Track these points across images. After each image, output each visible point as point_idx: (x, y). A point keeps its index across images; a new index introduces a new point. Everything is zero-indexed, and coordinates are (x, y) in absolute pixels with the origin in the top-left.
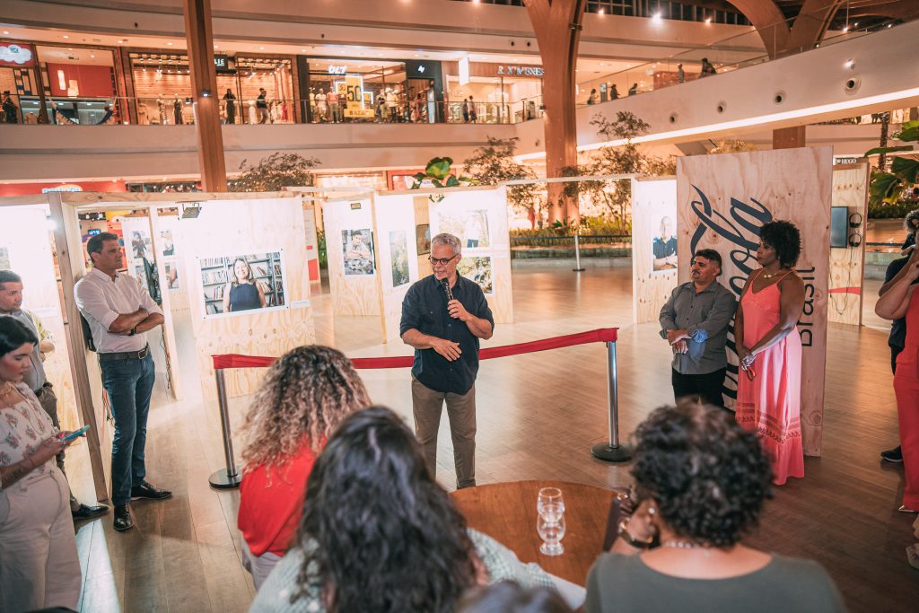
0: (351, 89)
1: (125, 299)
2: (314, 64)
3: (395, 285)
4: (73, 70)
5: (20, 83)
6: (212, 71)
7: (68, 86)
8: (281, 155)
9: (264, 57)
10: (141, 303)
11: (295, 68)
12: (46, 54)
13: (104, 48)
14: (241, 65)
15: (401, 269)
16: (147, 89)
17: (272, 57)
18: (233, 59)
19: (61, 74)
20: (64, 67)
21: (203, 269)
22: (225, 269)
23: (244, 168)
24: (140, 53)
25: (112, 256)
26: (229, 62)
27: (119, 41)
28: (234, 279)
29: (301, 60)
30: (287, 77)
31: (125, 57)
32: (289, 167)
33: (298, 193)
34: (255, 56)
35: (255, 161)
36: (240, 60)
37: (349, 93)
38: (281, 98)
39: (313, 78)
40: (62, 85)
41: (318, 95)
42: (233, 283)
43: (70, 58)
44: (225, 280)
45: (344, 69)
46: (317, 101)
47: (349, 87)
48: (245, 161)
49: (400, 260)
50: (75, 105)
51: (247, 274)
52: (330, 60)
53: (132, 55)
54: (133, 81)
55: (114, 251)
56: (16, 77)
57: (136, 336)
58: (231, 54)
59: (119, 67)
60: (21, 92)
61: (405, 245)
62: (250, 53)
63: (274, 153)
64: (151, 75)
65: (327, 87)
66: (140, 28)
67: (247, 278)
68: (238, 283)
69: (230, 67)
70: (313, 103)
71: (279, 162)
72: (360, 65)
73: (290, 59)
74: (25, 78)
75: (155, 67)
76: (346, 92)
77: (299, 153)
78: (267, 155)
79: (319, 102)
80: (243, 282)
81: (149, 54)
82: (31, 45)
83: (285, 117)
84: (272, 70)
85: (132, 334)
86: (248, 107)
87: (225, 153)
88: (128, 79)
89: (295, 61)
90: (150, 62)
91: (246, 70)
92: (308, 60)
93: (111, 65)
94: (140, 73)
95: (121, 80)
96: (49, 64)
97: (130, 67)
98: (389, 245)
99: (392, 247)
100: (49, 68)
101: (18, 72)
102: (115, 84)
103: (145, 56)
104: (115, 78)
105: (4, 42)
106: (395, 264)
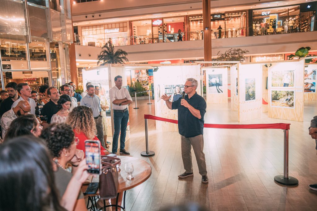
0: (271, 21)
1: (121, 95)
2: (256, 12)
3: (247, 100)
4: (173, 25)
5: (159, 31)
6: (209, 20)
7: (171, 30)
8: (233, 49)
9: (235, 12)
10: (126, 97)
11: (248, 15)
12: (166, 21)
13: (182, 16)
14: (226, 16)
15: (251, 94)
16: (195, 28)
17: (238, 12)
18: (224, 14)
19: (170, 26)
20: (171, 24)
21: (165, 88)
22: (173, 89)
23: (219, 54)
24: (192, 17)
25: (119, 82)
26: (222, 16)
27: (186, 14)
28: (175, 92)
29: (250, 11)
30: (244, 19)
31: (188, 18)
32: (236, 54)
33: (199, 63)
34: (232, 12)
35: (223, 52)
36: (226, 14)
37: (270, 22)
39: (256, 17)
40: (170, 30)
41: (257, 25)
42: (175, 94)
43: (173, 21)
44: (172, 93)
45: (269, 13)
46: (256, 27)
47: (270, 20)
48: (219, 52)
49: (250, 91)
50: (174, 36)
51: (179, 91)
52: (263, 10)
53: (190, 18)
54: (189, 26)
55: (120, 81)
56: (159, 29)
57: (121, 106)
58: (223, 13)
59: (185, 22)
60: (159, 33)
61: (254, 84)
62: (230, 11)
63: (230, 48)
64: (197, 23)
65: (261, 21)
66: (192, 8)
67: (179, 92)
68: (176, 94)
69: (222, 18)
70: (254, 28)
71: (233, 52)
72: (277, 10)
73: (246, 12)
74: (161, 29)
75: (198, 20)
76: (269, 22)
77: (241, 48)
78: (228, 49)
79: (257, 27)
80: (178, 93)
82: (162, 19)
83: (242, 34)
84: (240, 16)
85: (120, 105)
86: (228, 32)
87: (212, 49)
88: (188, 25)
89: (248, 12)
90: (196, 19)
91: (230, 18)
92: (253, 11)
93: (184, 21)
94: (193, 23)
95: (186, 26)
96: (167, 24)
97: (189, 21)
98: (245, 84)
99: (247, 85)
100: (167, 25)
101: (159, 28)
102: (184, 28)
103: (194, 17)
104: (184, 26)
105: (156, 19)
106: (248, 92)
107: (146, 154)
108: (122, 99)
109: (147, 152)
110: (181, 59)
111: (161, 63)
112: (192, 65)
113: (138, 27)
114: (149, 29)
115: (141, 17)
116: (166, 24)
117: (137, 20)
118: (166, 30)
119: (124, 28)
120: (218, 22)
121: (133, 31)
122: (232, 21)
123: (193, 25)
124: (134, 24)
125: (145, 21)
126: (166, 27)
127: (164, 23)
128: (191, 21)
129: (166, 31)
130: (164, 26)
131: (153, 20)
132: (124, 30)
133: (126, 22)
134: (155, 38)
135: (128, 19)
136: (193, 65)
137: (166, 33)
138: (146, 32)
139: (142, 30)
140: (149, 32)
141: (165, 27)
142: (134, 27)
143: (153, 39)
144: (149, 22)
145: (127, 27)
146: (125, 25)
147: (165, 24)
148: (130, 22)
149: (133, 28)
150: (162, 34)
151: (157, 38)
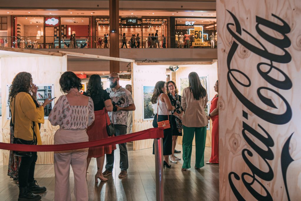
0: (196, 33)
2: (179, 21)
4: (74, 27)
5: (56, 34)
9: (155, 18)
11: (169, 23)
12: (65, 21)
13: (86, 17)
14: (143, 22)
17: (158, 18)
18: (141, 19)
19: (70, 29)
20: (71, 26)
24: (100, 18)
26: (138, 21)
27: (91, 13)
29: (172, 19)
30: (165, 27)
31: (94, 20)
33: (64, 55)
34: (150, 18)
36: (143, 20)
37: (195, 34)
39: (179, 27)
41: (180, 36)
43: (74, 22)
45: (193, 23)
46: (179, 38)
47: (196, 31)
52: (186, 19)
53: (97, 19)
54: (96, 30)
56: (55, 32)
58: (140, 17)
59: (91, 25)
60: (55, 37)
62: (148, 16)
65: (185, 32)
66: (100, 7)
69: (138, 23)
70: (177, 39)
72: (203, 20)
73: (167, 19)
74: (58, 31)
75: (107, 25)
76: (194, 34)
79: (180, 39)
81: (104, 18)
82: (59, 17)
84: (160, 25)
88: (94, 29)
89: (169, 19)
90: (105, 22)
91: (148, 25)
92: (176, 19)
93: (89, 24)
94: (102, 28)
95: (91, 30)
96: (66, 25)
97: (96, 25)
99: (146, 95)
100: (67, 27)
101: (56, 30)
102: (89, 32)
103: (102, 19)
104: (89, 29)
105: (50, 17)
113: (25, 26)
114: (40, 30)
115: (29, 12)
116: (65, 26)
117: (23, 16)
118: (65, 34)
119: (3, 25)
121: (17, 30)
122: (151, 29)
123: (102, 30)
124: (19, 21)
125: (34, 18)
126: (65, 30)
127: (62, 24)
128: (100, 24)
129: (65, 36)
130: (60, 27)
131: (46, 18)
132: (3, 28)
133: (6, 16)
134: (48, 44)
135: (8, 12)
137: (65, 37)
138: (37, 34)
139: (31, 32)
140: (40, 33)
141: (63, 30)
142: (18, 25)
143: (45, 44)
144: (41, 21)
145: (7, 24)
146: (4, 20)
147: (63, 26)
148: (13, 17)
149: (16, 27)
150: (58, 39)
151: (52, 43)
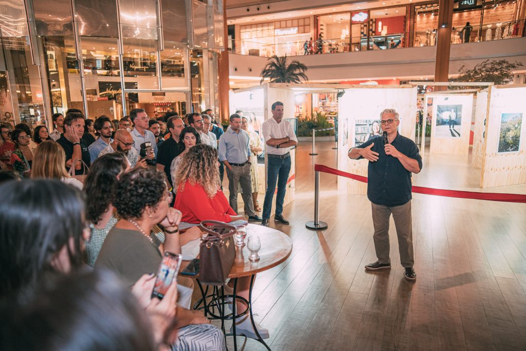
1: (280, 132)
3: (500, 150)
4: (385, 21)
5: (362, 31)
6: (451, 10)
7: (382, 29)
8: (491, 61)
10: (288, 135)
12: (375, 14)
13: (402, 6)
15: (510, 140)
16: (424, 26)
19: (380, 24)
20: (382, 20)
21: (356, 125)
22: (368, 126)
23: (461, 71)
24: (421, 5)
25: (278, 112)
26: (478, 1)
27: (410, 1)
28: (372, 132)
31: (413, 9)
32: (496, 70)
35: (471, 65)
38: (517, 19)
40: (380, 29)
42: (371, 134)
43: (386, 14)
44: (367, 132)
48: (464, 66)
49: (511, 134)
50: (386, 39)
51: (379, 130)
53: (416, 7)
54: (414, 22)
55: (279, 110)
56: (362, 28)
57: (280, 149)
59: (408, 16)
60: (362, 35)
61: (519, 124)
63: (485, 60)
64: (428, 17)
67: (379, 132)
68: (373, 134)
69: (477, 4)
71: (490, 66)
74: (365, 28)
75: (430, 12)
77: (507, 59)
78: (480, 62)
80: (376, 134)
81: (426, 5)
82: (368, 11)
83: (516, 32)
85: (277, 147)
86: (485, 30)
87: (450, 62)
88: (412, 21)
90: (427, 9)
91: (493, 4)
93: (405, 15)
94: (422, 17)
95: (408, 23)
96: (376, 19)
97: (415, 14)
98: (500, 123)
100: (376, 21)
101: (362, 26)
102: (405, 26)
103: (424, 6)
104: (405, 22)
105: (357, 12)
106: (504, 137)
107: (313, 226)
108: (281, 137)
109: (315, 223)
110: (394, 78)
111: (361, 84)
112: (403, 88)
113: (328, 25)
114: (345, 29)
115: (334, 9)
116: (374, 20)
117: (327, 14)
118: (374, 30)
119: (306, 27)
120: (470, 14)
123: (421, 21)
124: (322, 20)
125: (339, 15)
126: (374, 25)
127: (371, 18)
128: (419, 13)
129: (373, 32)
130: (370, 24)
131: (352, 13)
132: (306, 31)
133: (309, 17)
134: (354, 44)
135: (312, 12)
136: (406, 88)
137: (373, 34)
138: (341, 33)
139: (334, 30)
140: (345, 33)
141: (372, 25)
142: (322, 25)
143: (350, 44)
144: (347, 17)
145: (309, 25)
146: (307, 21)
147: (372, 20)
148: (316, 18)
149: (320, 27)
150: (366, 37)
151: (358, 43)
